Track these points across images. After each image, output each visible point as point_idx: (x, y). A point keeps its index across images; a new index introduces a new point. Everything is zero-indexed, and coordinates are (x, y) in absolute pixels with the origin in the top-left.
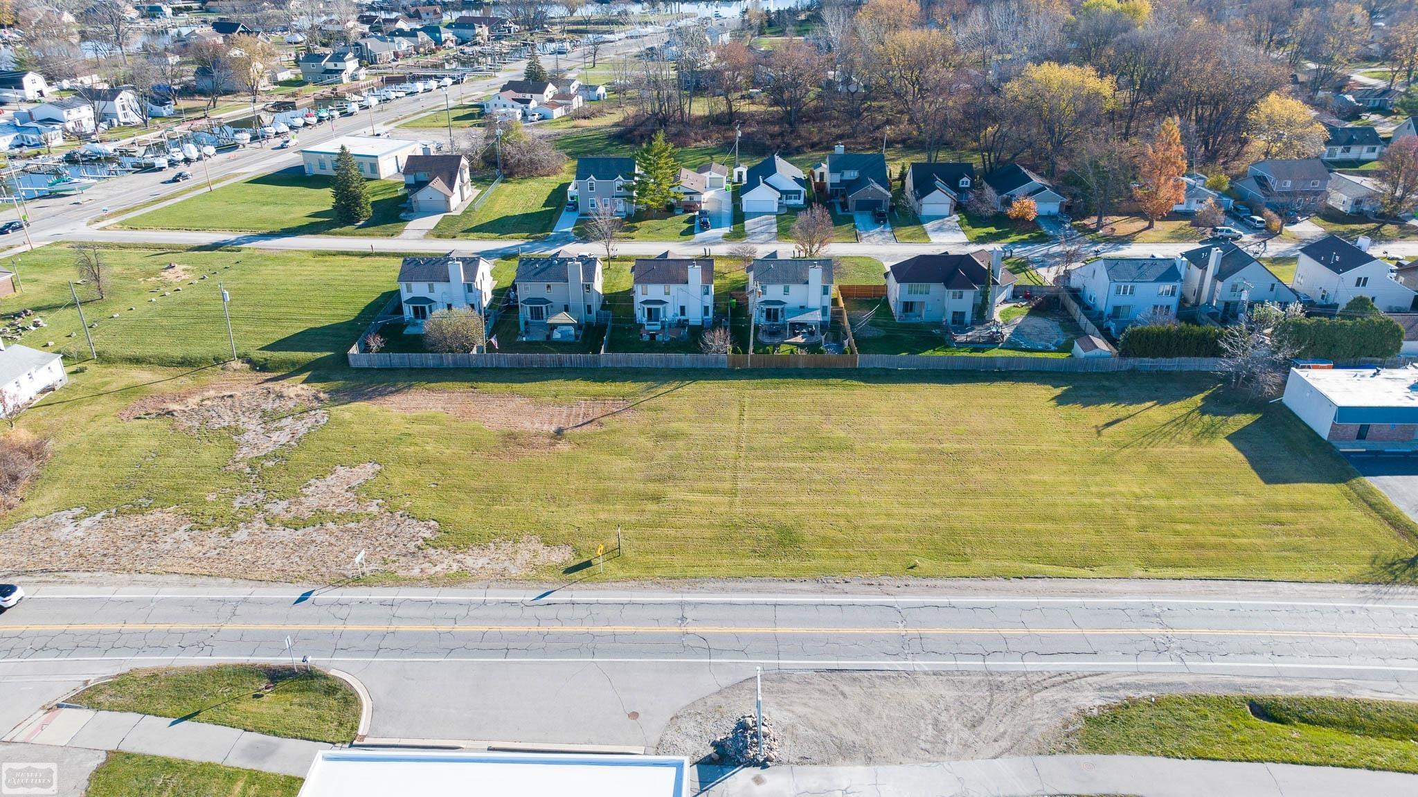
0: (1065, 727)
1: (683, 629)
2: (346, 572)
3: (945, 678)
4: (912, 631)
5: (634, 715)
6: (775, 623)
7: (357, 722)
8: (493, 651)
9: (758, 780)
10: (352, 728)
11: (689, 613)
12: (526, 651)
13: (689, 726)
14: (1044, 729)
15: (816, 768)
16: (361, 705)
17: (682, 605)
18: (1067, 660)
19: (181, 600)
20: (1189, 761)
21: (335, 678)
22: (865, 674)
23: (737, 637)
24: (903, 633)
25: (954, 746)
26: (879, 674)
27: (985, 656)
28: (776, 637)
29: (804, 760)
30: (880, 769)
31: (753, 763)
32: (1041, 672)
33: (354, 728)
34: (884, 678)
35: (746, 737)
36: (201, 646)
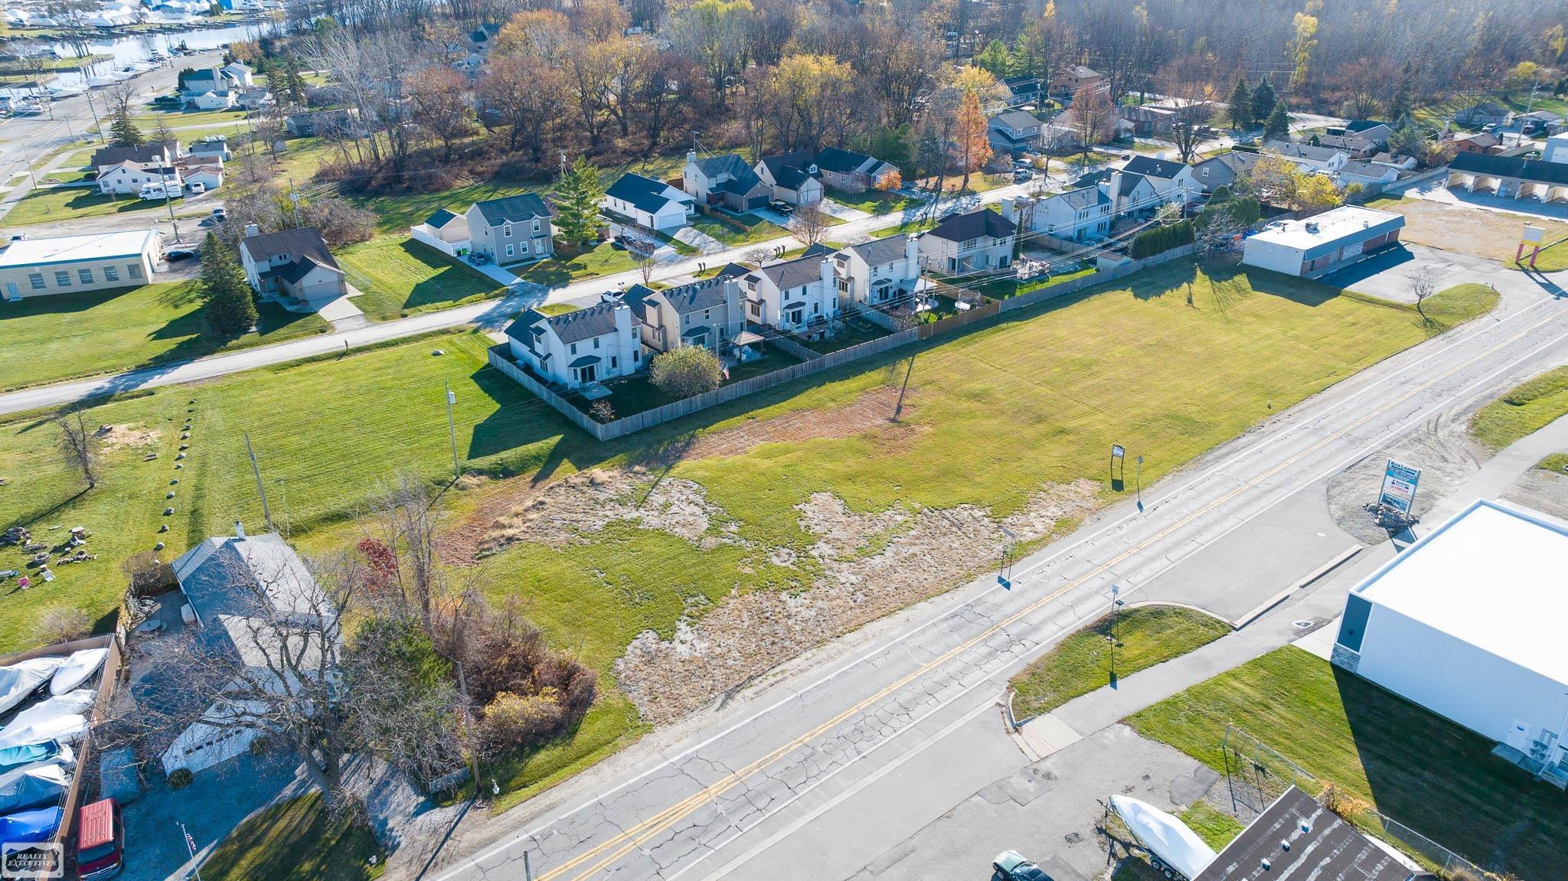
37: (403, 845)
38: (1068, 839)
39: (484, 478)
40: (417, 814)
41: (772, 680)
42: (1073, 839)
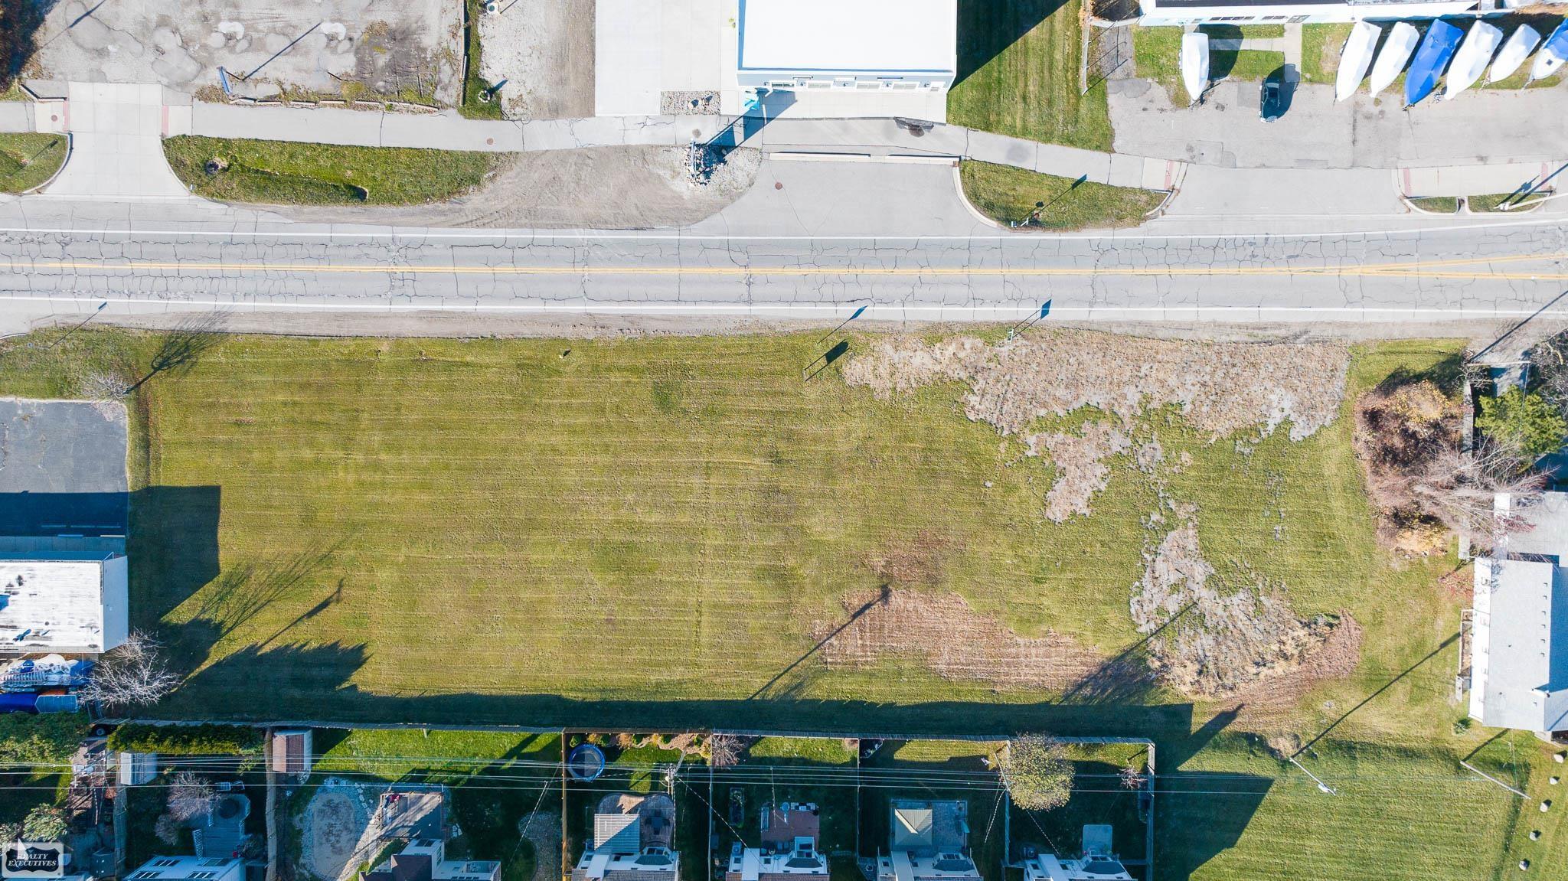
0: (495, 176)
1: (748, 271)
2: (1024, 342)
3: (565, 222)
4: (579, 270)
5: (779, 186)
6: (680, 280)
7: (963, 178)
8: (889, 247)
9: (697, 133)
10: (963, 171)
11: (743, 289)
12: (861, 247)
13: (742, 179)
14: (510, 174)
15: (661, 143)
16: (966, 193)
17: (750, 302)
18: (473, 239)
19: (1141, 304)
20: (425, 147)
21: (991, 217)
22: (620, 227)
23: (708, 263)
24: (586, 268)
25: (570, 161)
26: (609, 226)
27: (532, 244)
28: (680, 264)
29: (668, 149)
30: (619, 143)
31: (699, 146)
32: (496, 227)
33: (962, 171)
34: (606, 222)
35: (704, 164)
36: (1102, 252)
37: (1522, 351)
38: (1223, 108)
39: (1272, 744)
40: (1503, 370)
41: (1260, 333)
42: (1220, 107)
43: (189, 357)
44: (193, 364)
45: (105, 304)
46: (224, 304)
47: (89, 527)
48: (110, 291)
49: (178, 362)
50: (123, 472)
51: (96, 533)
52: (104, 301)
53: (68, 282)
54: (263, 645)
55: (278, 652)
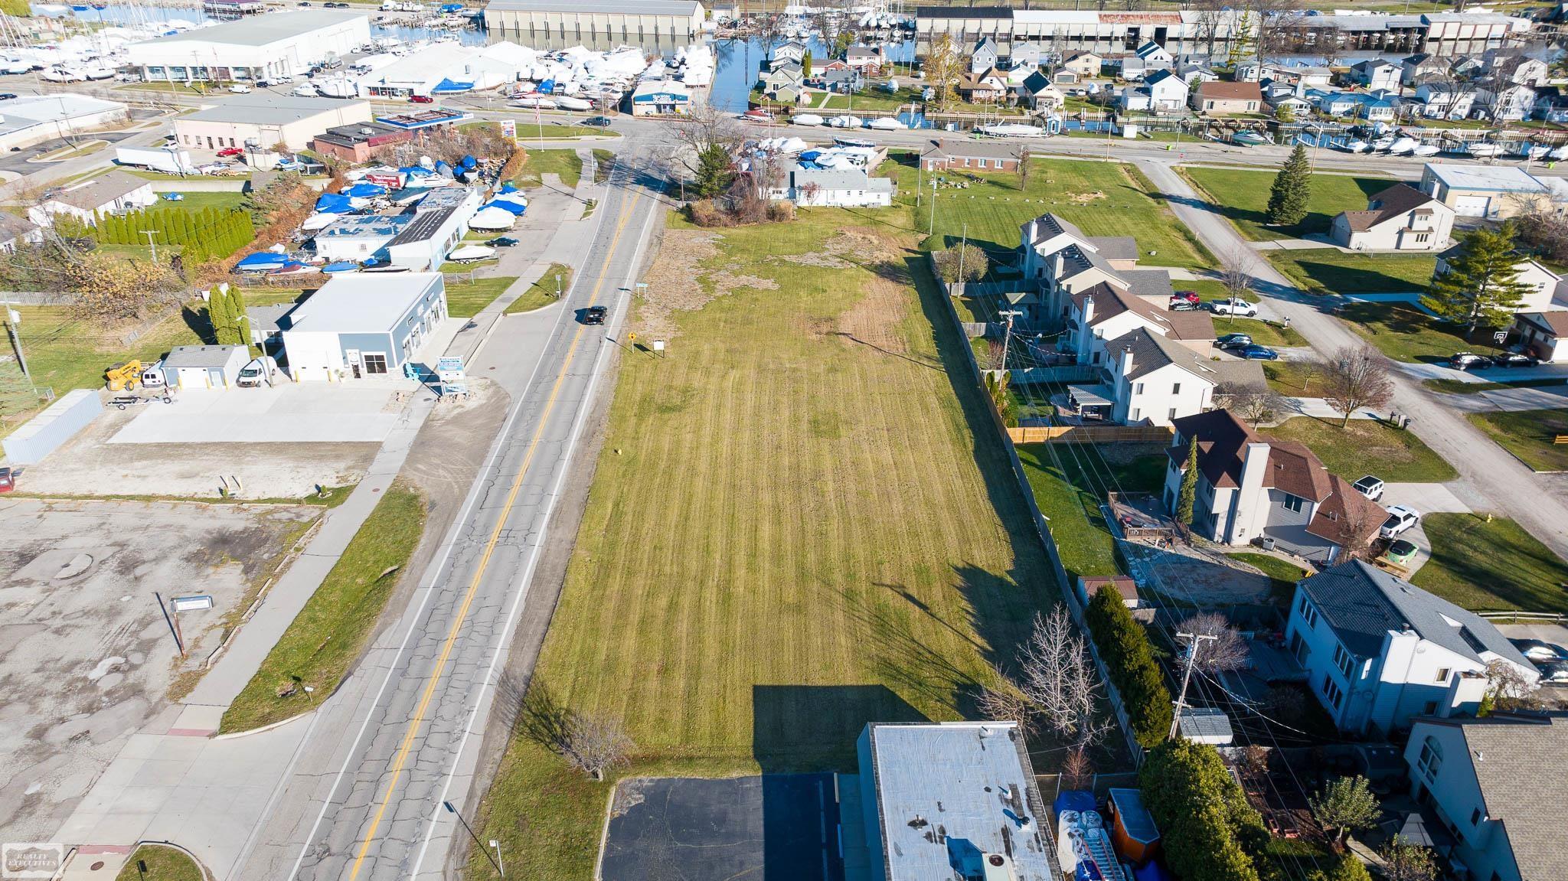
4: (535, 444)
5: (492, 368)
11: (578, 378)
17: (589, 375)
24: (534, 441)
27: (497, 467)
43: (557, 716)
44: (568, 711)
45: (446, 804)
46: (489, 677)
47: (823, 820)
48: (428, 797)
49: (562, 727)
50: (730, 782)
51: (833, 811)
52: (441, 805)
53: (394, 849)
54: (977, 645)
55: (982, 632)
